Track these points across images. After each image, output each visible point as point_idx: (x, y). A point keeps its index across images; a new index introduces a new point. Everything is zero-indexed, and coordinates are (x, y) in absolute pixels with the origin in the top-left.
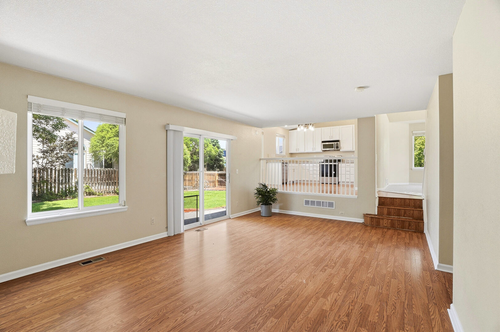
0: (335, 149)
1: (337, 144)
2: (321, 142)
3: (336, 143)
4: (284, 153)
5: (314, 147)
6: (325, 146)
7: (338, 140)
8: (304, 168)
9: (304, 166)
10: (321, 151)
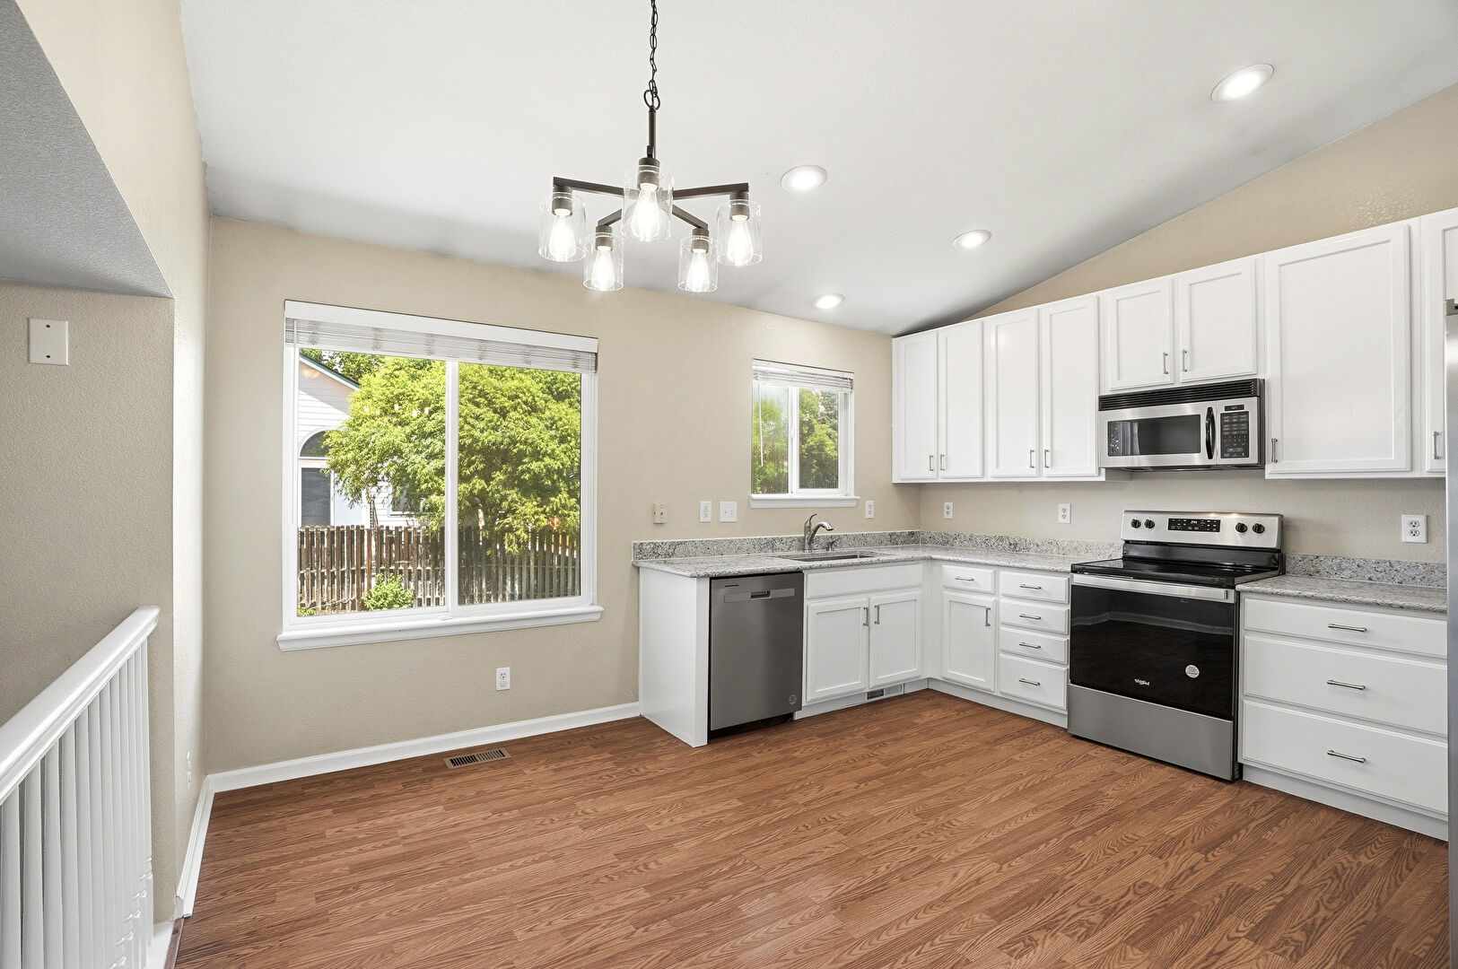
0: (1218, 460)
1: (1236, 421)
2: (1095, 403)
3: (1219, 407)
5: (1046, 446)
7: (1250, 383)
8: (961, 595)
9: (959, 584)
10: (1094, 471)
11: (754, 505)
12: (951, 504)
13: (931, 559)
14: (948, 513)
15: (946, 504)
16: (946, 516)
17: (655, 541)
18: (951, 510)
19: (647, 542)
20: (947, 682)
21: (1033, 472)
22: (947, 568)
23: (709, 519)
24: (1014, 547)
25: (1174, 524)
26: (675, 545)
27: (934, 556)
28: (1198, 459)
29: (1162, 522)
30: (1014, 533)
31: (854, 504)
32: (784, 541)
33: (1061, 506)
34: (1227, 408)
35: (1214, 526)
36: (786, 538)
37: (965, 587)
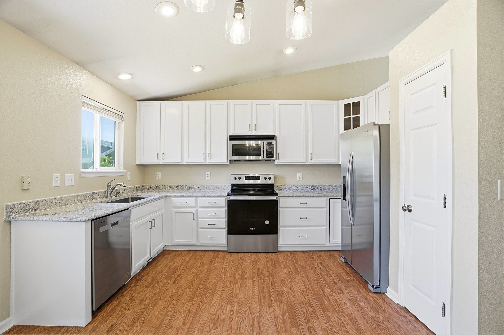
0: (265, 158)
1: (271, 146)
2: (226, 138)
3: (266, 142)
4: (119, 167)
5: (208, 152)
6: (237, 151)
7: (273, 136)
8: (181, 209)
9: (180, 205)
10: (226, 161)
11: (83, 175)
12: (160, 173)
13: (167, 196)
14: (158, 177)
15: (158, 173)
16: (157, 178)
17: (24, 202)
18: (160, 176)
19: (18, 202)
20: (174, 245)
21: (203, 161)
22: (173, 199)
23: (59, 185)
24: (189, 189)
25: (247, 178)
26: (38, 203)
27: (168, 195)
28: (260, 158)
29: (243, 177)
30: (188, 183)
31: (123, 174)
32: (97, 194)
33: (207, 173)
34: (268, 143)
35: (258, 178)
36: (99, 192)
37: (183, 206)
